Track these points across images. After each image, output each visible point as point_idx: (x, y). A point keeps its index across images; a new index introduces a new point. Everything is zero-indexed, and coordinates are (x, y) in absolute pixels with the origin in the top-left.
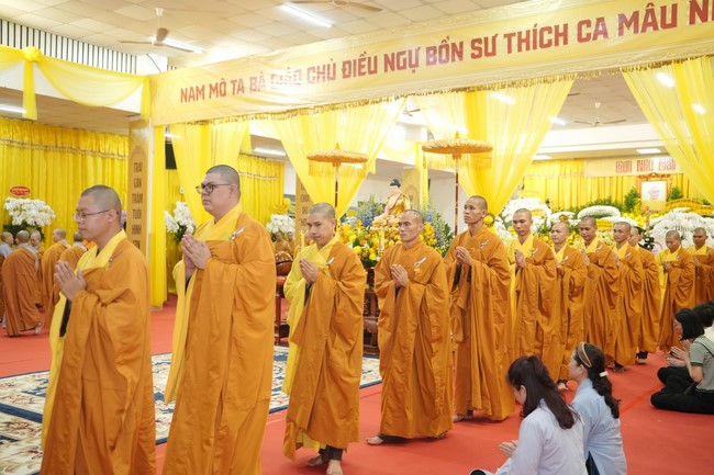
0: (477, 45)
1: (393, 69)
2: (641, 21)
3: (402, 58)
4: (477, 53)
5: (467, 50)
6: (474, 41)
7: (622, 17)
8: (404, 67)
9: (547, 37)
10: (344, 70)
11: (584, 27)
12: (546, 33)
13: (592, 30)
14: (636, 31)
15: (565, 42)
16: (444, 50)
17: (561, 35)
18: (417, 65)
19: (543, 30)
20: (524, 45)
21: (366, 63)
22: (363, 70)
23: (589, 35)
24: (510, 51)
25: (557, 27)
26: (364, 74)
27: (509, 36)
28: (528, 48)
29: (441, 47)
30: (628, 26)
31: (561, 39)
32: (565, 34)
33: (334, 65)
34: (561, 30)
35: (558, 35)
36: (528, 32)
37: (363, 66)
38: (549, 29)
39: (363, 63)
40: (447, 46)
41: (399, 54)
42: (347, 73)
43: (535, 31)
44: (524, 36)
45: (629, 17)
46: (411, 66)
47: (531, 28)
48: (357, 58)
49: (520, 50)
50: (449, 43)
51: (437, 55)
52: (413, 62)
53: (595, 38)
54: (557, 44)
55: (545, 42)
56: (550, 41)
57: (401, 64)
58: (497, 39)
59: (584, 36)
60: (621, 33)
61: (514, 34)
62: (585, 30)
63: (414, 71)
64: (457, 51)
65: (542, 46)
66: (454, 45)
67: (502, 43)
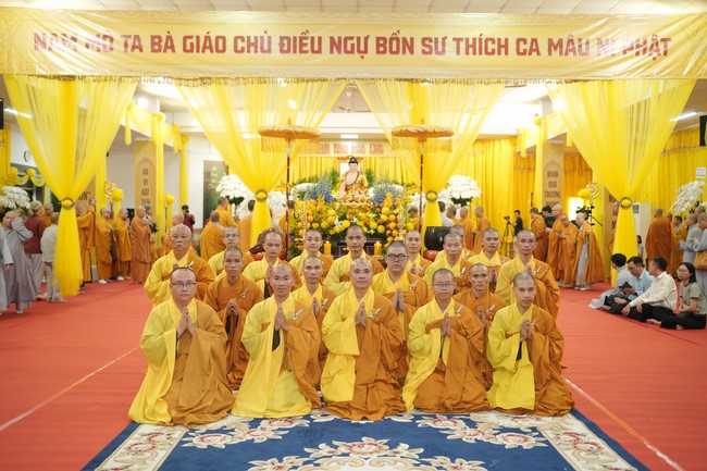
0: (427, 42)
1: (339, 52)
2: (565, 47)
3: (349, 42)
4: (427, 50)
5: (418, 46)
6: (424, 40)
7: (550, 41)
8: (352, 52)
9: (491, 46)
10: (281, 45)
11: (521, 43)
12: (490, 43)
13: (528, 47)
14: (561, 53)
15: (506, 53)
16: (394, 43)
17: (503, 46)
18: (366, 51)
19: (487, 40)
20: (471, 50)
21: (309, 41)
22: (304, 49)
23: (525, 50)
24: (458, 52)
25: (499, 40)
26: (306, 52)
27: (458, 40)
28: (474, 53)
29: (391, 39)
30: (555, 49)
31: (503, 50)
32: (506, 46)
33: (269, 38)
34: (503, 43)
35: (500, 46)
36: (474, 39)
37: (306, 45)
38: (493, 40)
39: (304, 41)
40: (398, 39)
41: (346, 39)
42: (285, 48)
43: (480, 40)
44: (471, 42)
45: (555, 42)
46: (359, 51)
47: (477, 36)
48: (298, 35)
49: (467, 53)
50: (400, 36)
51: (388, 45)
52: (362, 48)
53: (530, 54)
54: (499, 53)
55: (490, 50)
56: (493, 50)
57: (349, 48)
58: (447, 41)
59: (521, 51)
60: (550, 54)
61: (462, 39)
62: (522, 47)
63: (362, 57)
64: (408, 46)
65: (487, 53)
66: (404, 39)
67: (451, 46)
